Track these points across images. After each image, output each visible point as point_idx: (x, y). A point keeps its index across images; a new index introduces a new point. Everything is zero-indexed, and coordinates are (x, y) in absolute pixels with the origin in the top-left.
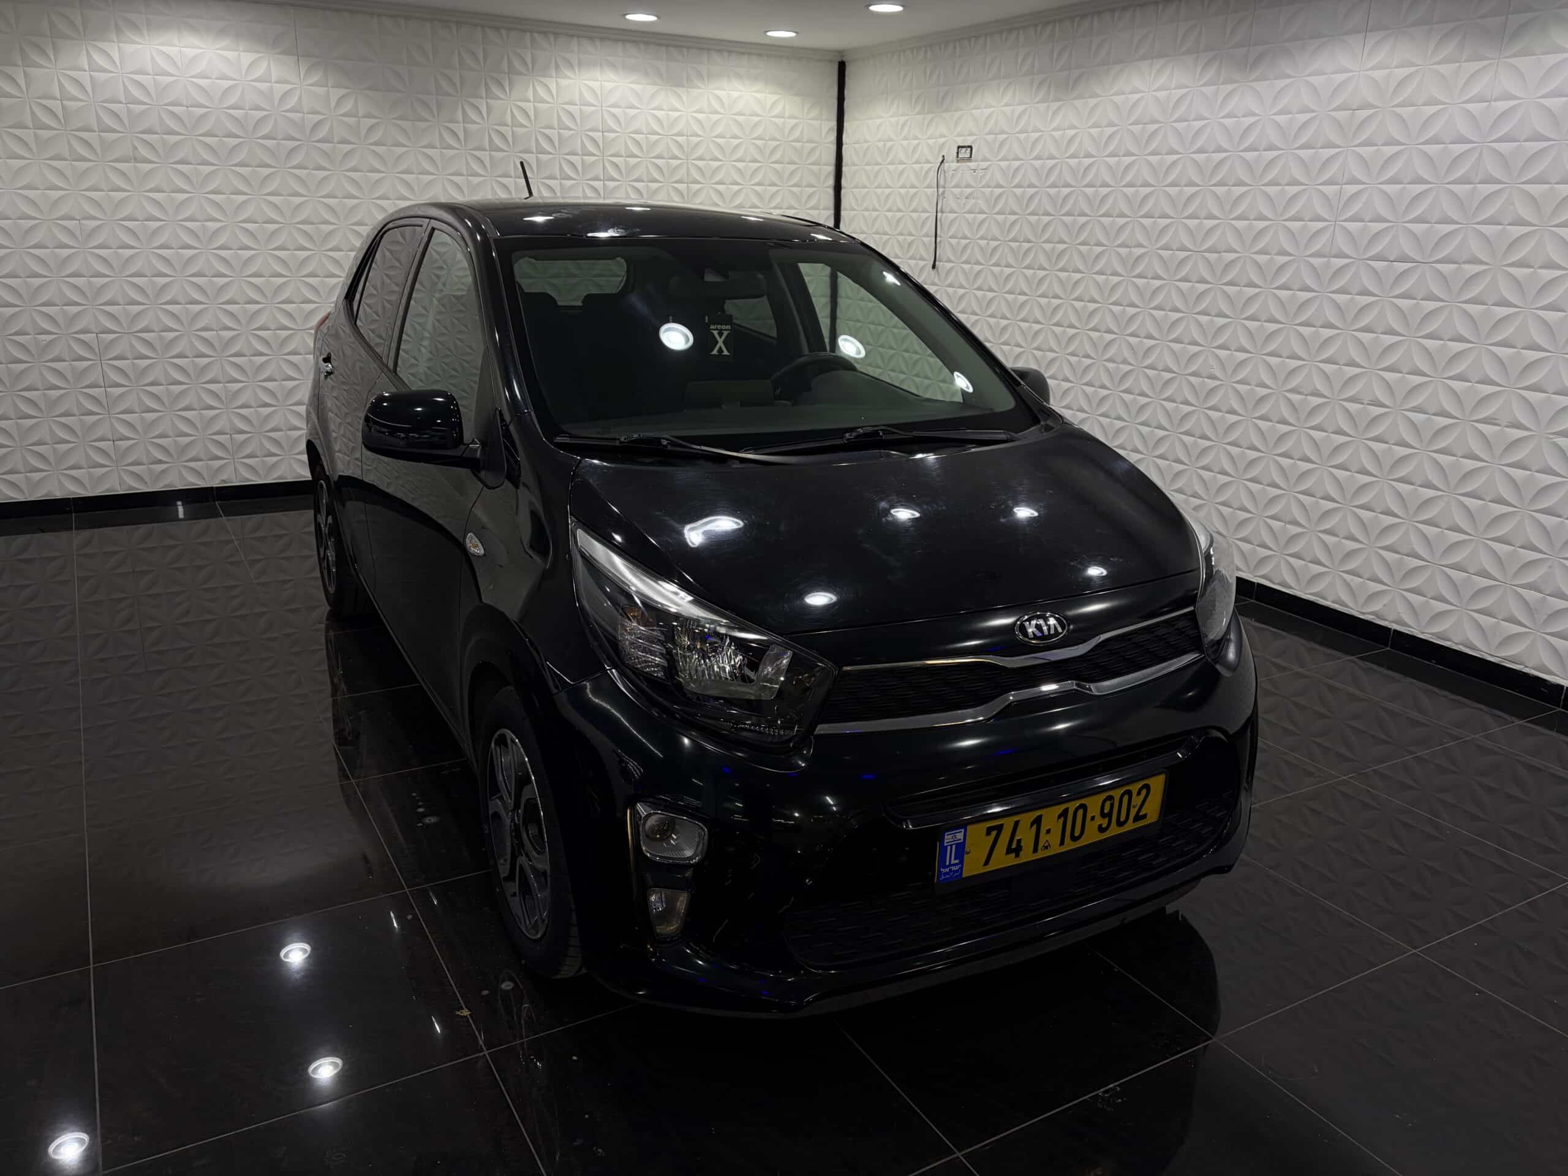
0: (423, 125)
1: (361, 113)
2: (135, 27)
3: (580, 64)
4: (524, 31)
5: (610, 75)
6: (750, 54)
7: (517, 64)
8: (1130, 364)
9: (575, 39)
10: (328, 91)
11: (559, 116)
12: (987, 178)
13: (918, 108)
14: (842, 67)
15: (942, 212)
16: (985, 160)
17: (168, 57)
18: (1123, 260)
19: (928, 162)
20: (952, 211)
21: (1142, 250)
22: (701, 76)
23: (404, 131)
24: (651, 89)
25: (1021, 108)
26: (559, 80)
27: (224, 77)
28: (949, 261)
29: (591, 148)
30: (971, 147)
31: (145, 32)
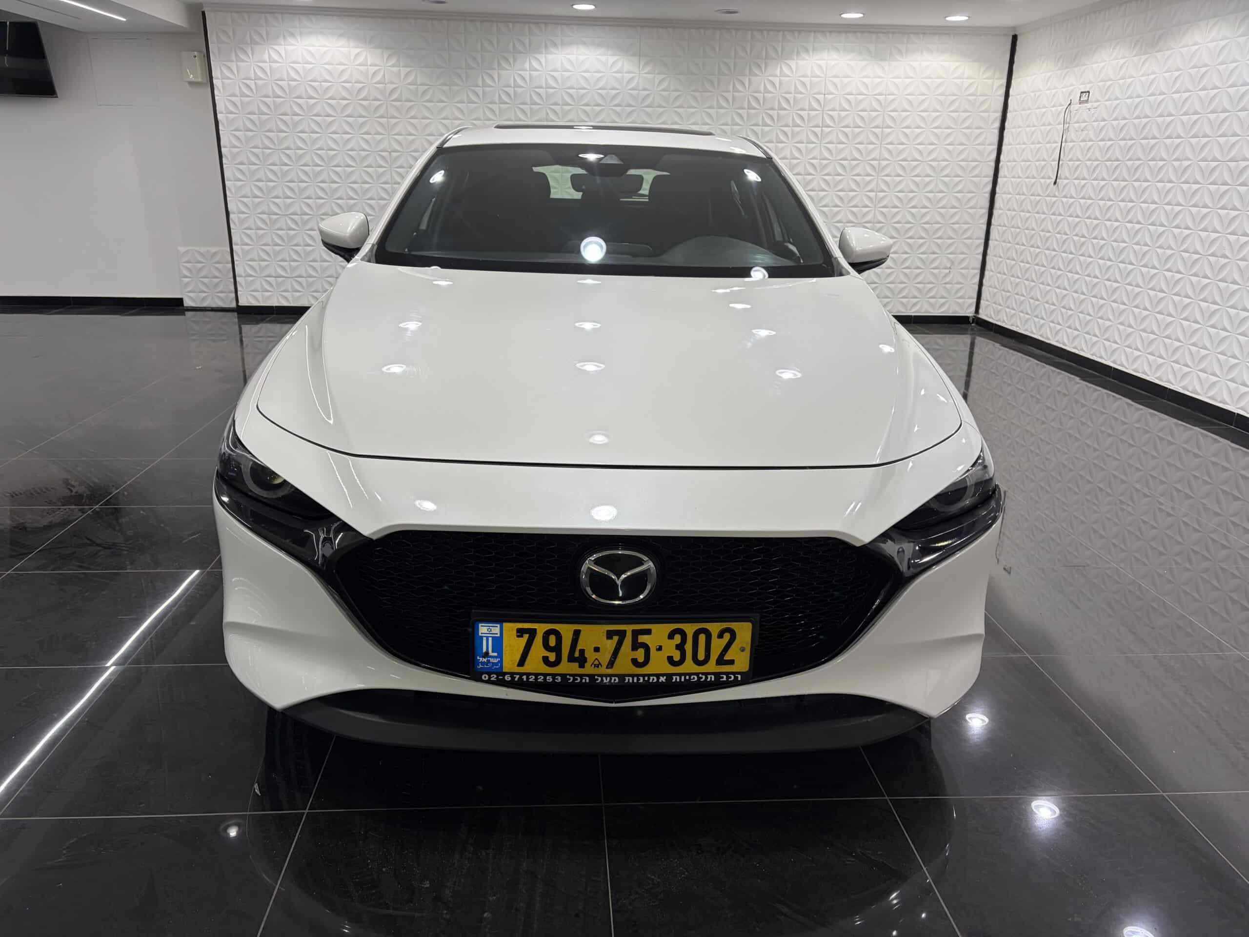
0: (706, 94)
1: (672, 88)
2: (555, 45)
3: (814, 50)
4: (779, 31)
5: (834, 55)
6: (940, 34)
7: (772, 54)
8: (1173, 249)
9: (812, 34)
10: (654, 77)
11: (795, 85)
12: (1096, 115)
13: (1059, 65)
14: (1015, 38)
15: (1066, 142)
16: (1097, 101)
17: (570, 61)
18: (1175, 170)
19: (1061, 105)
20: (1072, 141)
21: (1190, 162)
22: (900, 52)
23: (695, 98)
24: (864, 63)
25: (1122, 61)
26: (799, 61)
27: (598, 72)
28: (1066, 178)
29: (815, 105)
30: (1089, 92)
31: (560, 47)
